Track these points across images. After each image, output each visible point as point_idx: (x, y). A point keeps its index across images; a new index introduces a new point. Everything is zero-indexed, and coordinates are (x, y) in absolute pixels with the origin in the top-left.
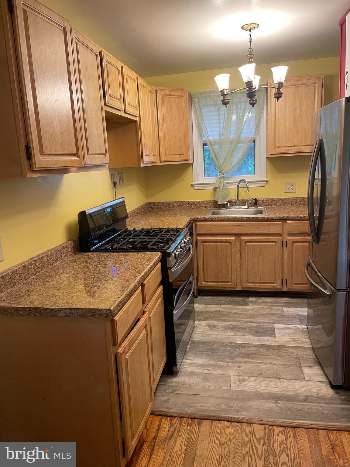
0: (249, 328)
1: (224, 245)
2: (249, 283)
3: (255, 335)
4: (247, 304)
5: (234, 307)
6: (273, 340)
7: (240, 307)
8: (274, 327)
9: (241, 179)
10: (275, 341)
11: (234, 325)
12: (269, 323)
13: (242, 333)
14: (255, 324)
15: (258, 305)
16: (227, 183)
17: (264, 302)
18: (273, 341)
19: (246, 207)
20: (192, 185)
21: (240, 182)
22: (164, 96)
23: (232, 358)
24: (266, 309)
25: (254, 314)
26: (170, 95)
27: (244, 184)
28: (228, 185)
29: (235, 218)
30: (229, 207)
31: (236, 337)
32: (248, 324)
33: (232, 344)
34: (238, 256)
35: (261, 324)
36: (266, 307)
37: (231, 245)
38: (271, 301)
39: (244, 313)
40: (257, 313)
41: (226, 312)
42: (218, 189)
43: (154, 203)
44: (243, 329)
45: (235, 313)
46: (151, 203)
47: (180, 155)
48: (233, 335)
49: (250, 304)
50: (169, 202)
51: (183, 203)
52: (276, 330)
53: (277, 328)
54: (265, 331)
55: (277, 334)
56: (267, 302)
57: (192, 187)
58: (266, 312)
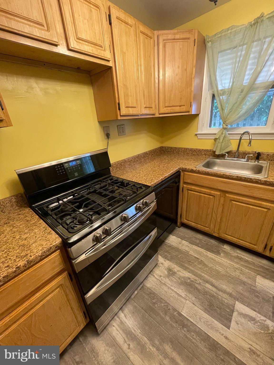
0: (205, 293)
1: (207, 196)
2: (226, 234)
3: (206, 310)
4: (218, 253)
5: (205, 253)
6: (224, 333)
7: (210, 254)
8: (234, 307)
9: (246, 131)
10: (226, 338)
11: (192, 281)
12: (230, 295)
13: (194, 298)
14: (214, 289)
15: (231, 260)
16: (229, 134)
17: (237, 257)
18: (222, 335)
19: (245, 160)
20: (196, 135)
21: (244, 134)
22: (167, 41)
23: (163, 340)
24: (237, 268)
25: (220, 272)
26: (174, 39)
27: (248, 136)
28: (229, 136)
29: (224, 175)
30: (226, 158)
31: (185, 301)
32: (208, 285)
33: (175, 313)
34: (220, 209)
35: (221, 293)
36: (237, 266)
37: (214, 199)
38: (247, 258)
39: (211, 265)
40: (223, 272)
41: (194, 256)
42: (218, 140)
43: (165, 147)
44: (198, 293)
45: (201, 262)
46: (163, 147)
47: (180, 106)
48: (183, 296)
49: (222, 254)
50: (176, 148)
51: (186, 150)
52: (235, 314)
53: (237, 311)
54: (220, 309)
55: (233, 323)
56: (241, 259)
57: (196, 136)
58: (233, 274)
